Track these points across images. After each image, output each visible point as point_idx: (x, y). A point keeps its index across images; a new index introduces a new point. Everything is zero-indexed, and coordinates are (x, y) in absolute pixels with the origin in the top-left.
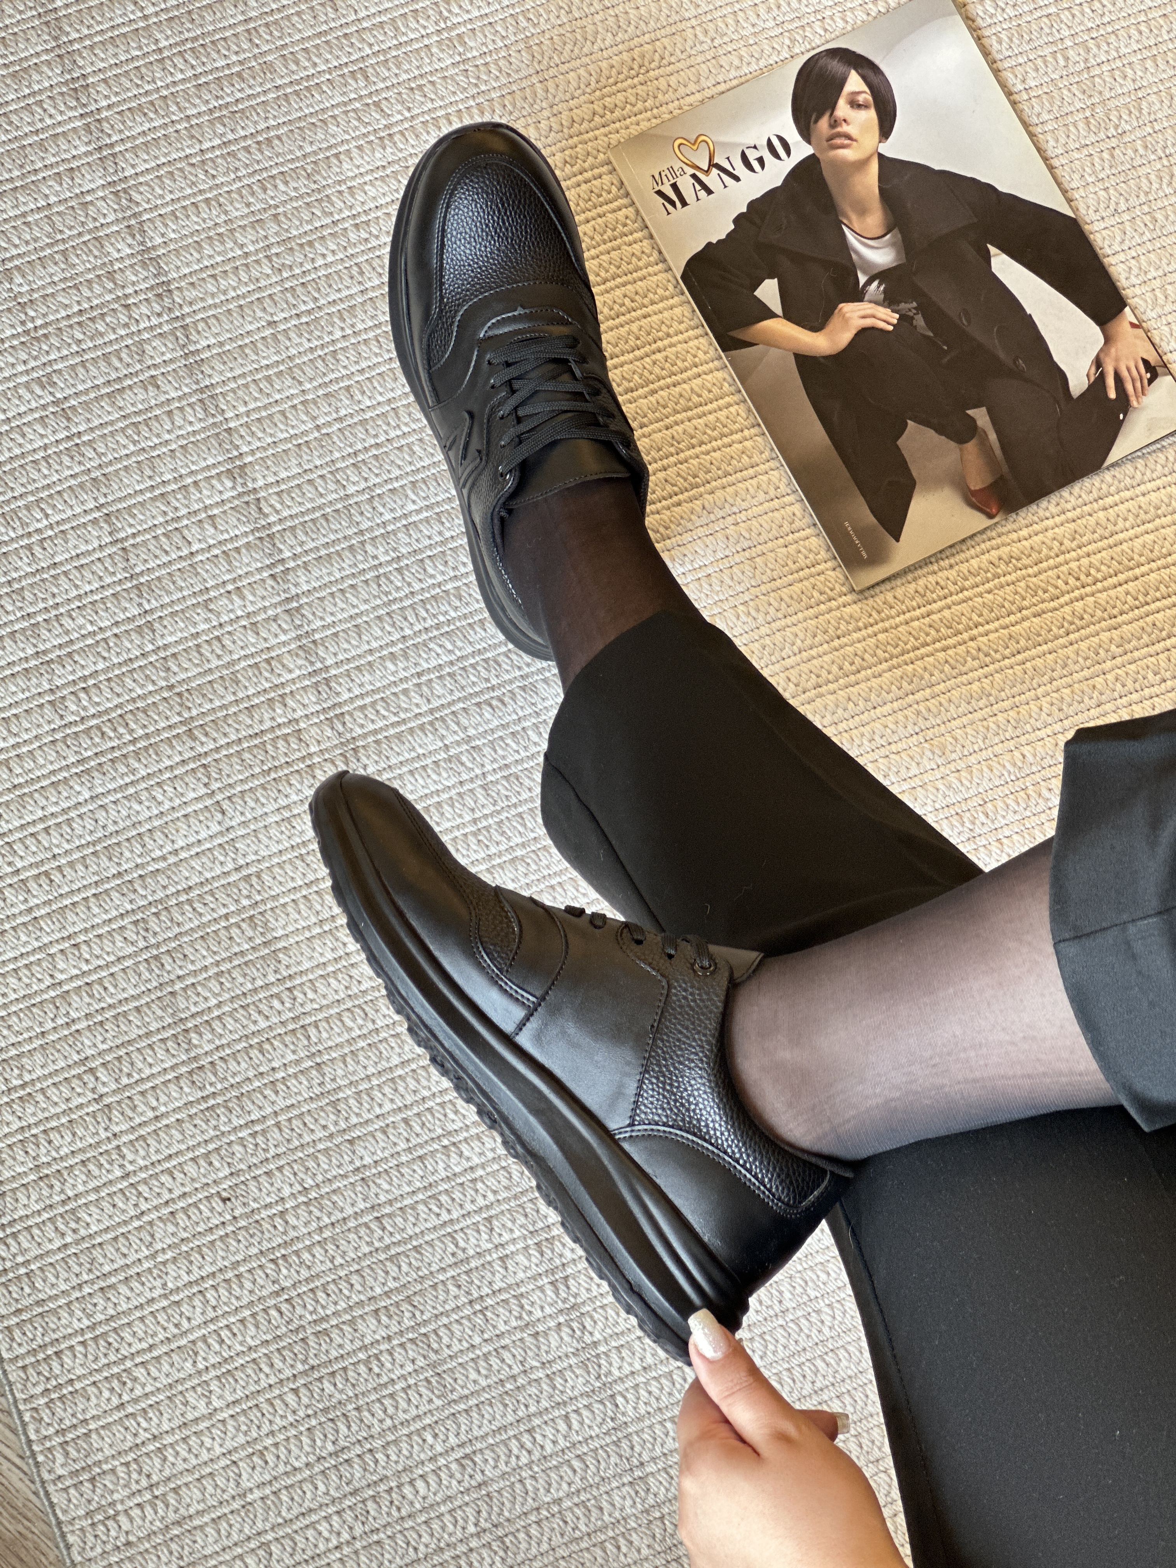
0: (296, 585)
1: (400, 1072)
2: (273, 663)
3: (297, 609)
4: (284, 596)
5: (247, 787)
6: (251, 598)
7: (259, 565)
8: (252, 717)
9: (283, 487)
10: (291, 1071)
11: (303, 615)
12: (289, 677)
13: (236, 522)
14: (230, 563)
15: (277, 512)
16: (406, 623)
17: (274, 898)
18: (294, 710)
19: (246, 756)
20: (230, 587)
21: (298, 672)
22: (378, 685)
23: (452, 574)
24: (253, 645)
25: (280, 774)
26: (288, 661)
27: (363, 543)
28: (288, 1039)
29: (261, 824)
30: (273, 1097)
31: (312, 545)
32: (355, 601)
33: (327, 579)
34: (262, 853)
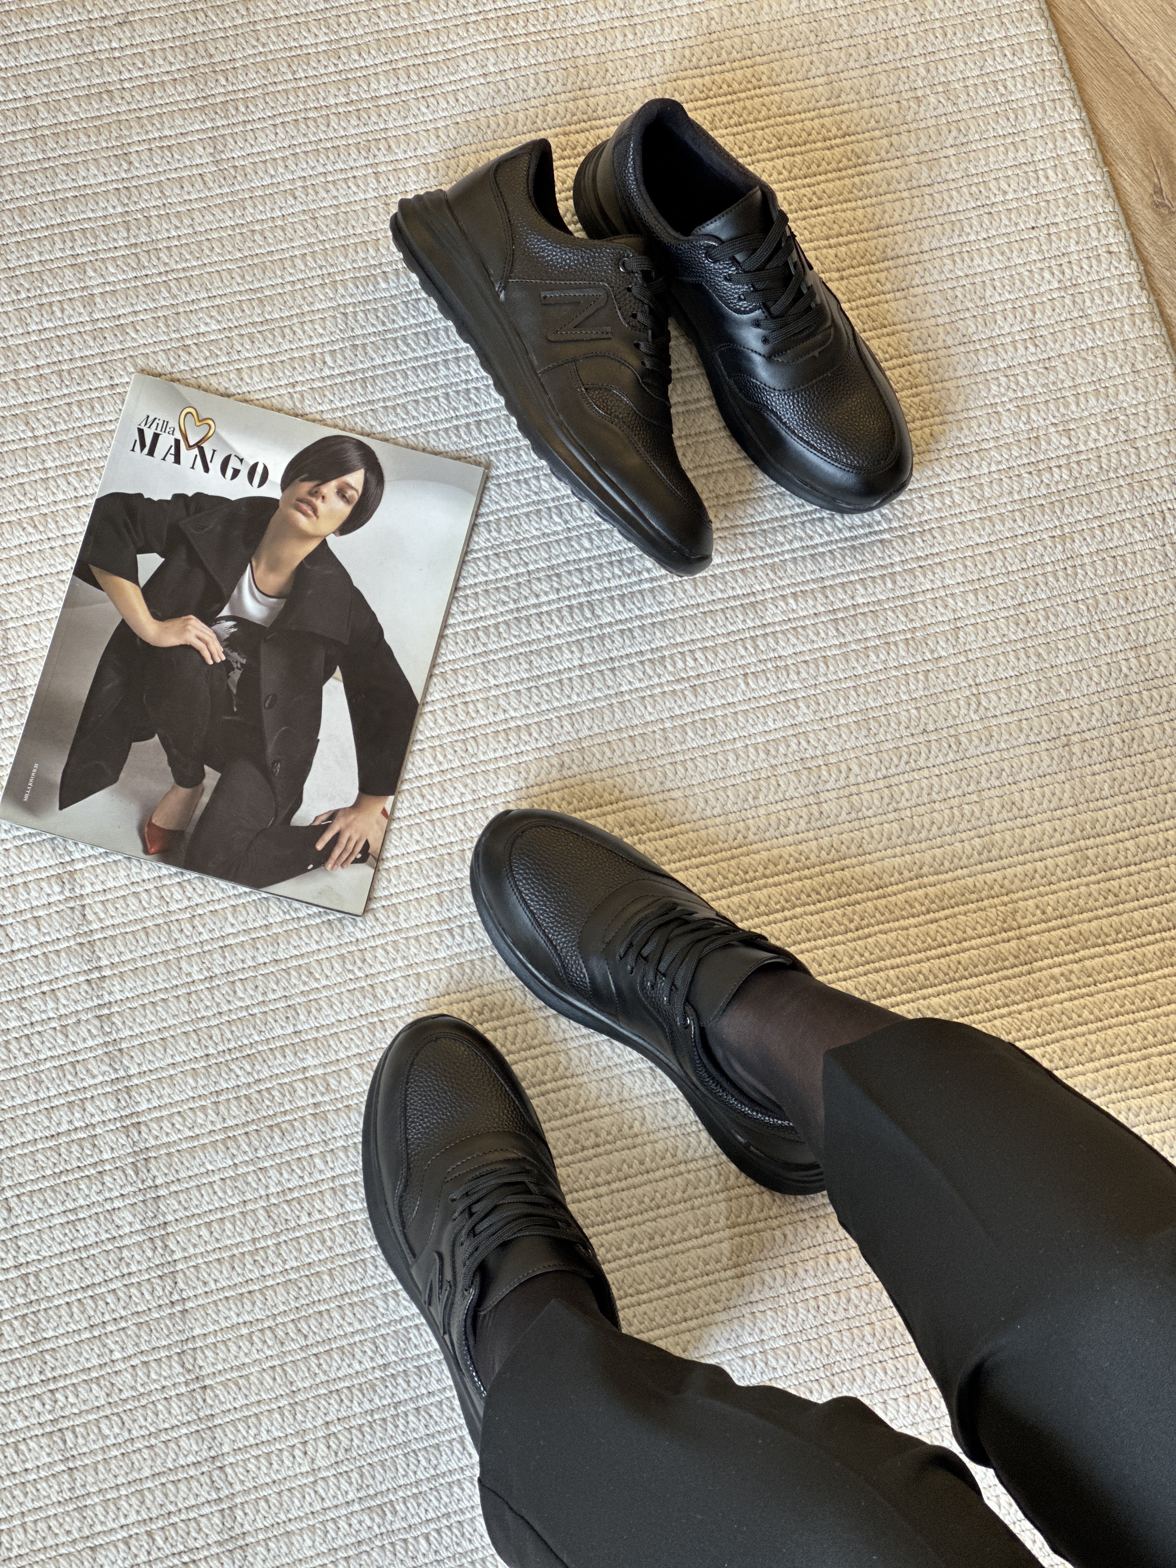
0: (110, 993)
1: (149, 1484)
2: (78, 1067)
3: (108, 1016)
4: (96, 1002)
5: (36, 1187)
6: (64, 1002)
7: (77, 970)
8: (50, 1119)
9: (109, 896)
10: (43, 1474)
11: (113, 1023)
12: (92, 1082)
13: (58, 927)
14: (48, 965)
15: (101, 920)
16: (210, 1042)
17: (49, 1299)
18: (92, 1115)
19: (39, 1156)
20: (45, 988)
21: (100, 1079)
22: (177, 1098)
23: (261, 999)
24: (60, 1047)
25: (71, 1177)
26: (92, 1065)
27: (178, 959)
28: (44, 1441)
29: (45, 1225)
30: (21, 1499)
31: (129, 956)
32: (164, 1016)
33: (140, 991)
34: (43, 1253)
